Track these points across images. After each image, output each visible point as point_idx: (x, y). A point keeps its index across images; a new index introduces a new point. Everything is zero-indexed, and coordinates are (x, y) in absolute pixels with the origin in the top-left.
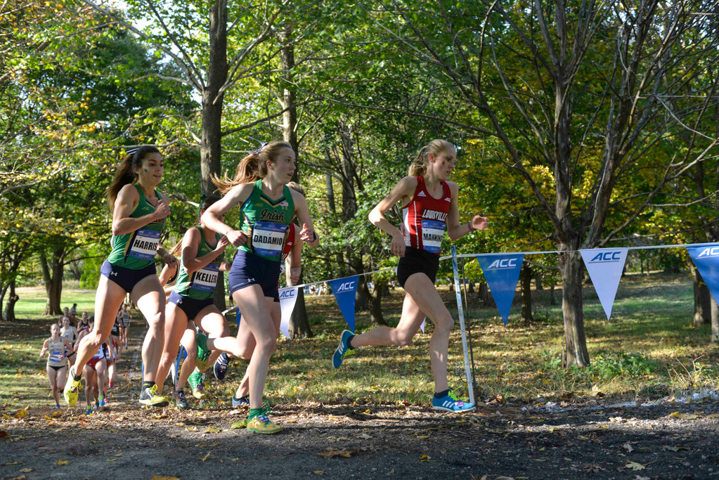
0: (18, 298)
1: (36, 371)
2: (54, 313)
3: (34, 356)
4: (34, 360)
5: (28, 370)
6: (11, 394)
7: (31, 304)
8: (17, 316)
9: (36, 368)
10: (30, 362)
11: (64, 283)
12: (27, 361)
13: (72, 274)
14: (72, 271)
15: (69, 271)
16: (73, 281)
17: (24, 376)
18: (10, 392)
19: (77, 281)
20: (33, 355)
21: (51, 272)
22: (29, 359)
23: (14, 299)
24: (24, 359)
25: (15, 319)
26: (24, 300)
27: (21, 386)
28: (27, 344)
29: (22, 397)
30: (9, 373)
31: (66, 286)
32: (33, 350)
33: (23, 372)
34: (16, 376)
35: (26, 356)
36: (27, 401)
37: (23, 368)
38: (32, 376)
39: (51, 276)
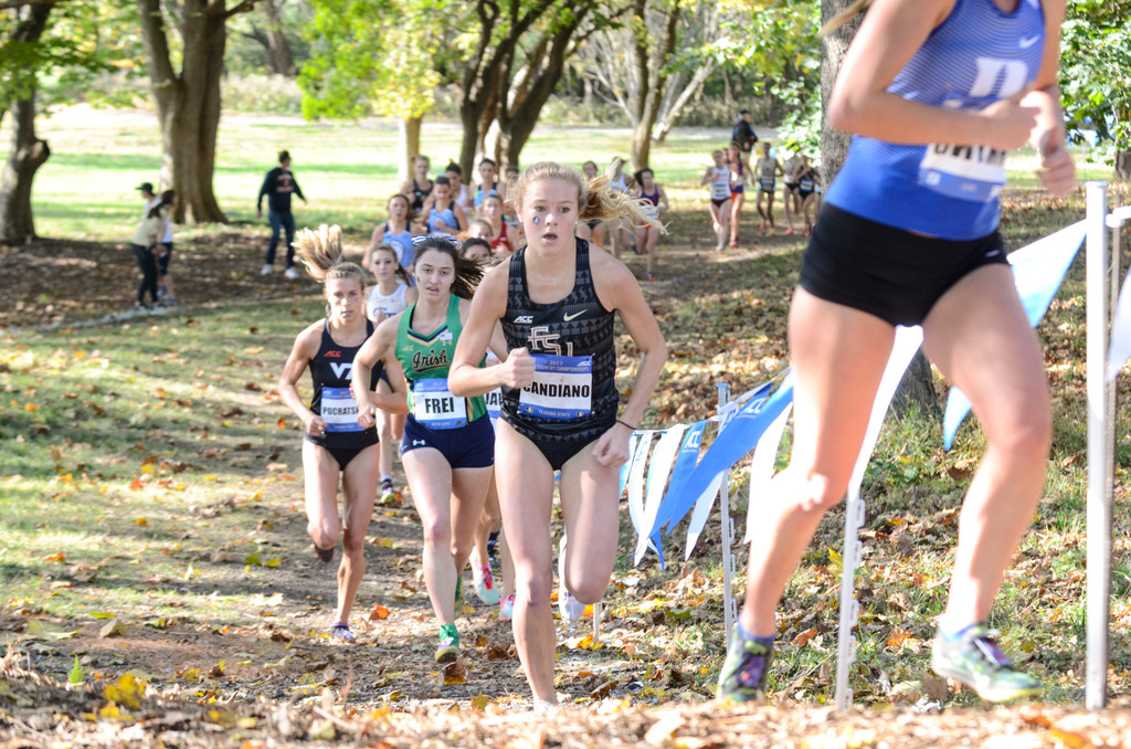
0: (46, 152)
1: (131, 465)
2: (189, 217)
3: (120, 403)
4: (122, 422)
5: (99, 461)
6: (38, 561)
7: (96, 173)
8: (44, 227)
9: (130, 453)
10: (104, 425)
11: (230, 85)
12: (90, 424)
13: (259, 47)
14: (258, 36)
15: (246, 35)
16: (263, 79)
17: (85, 485)
18: (34, 553)
19: (279, 80)
20: (115, 395)
21: (176, 39)
22: (100, 413)
23: (31, 157)
24: (80, 415)
25: (35, 238)
26: (68, 160)
27: (73, 527)
28: (91, 346)
29: (84, 578)
30: (25, 471)
31: (238, 97)
32: (115, 373)
33: (81, 468)
34: (51, 485)
35: (87, 400)
36: (101, 593)
37: (79, 453)
38: (112, 487)
39: (176, 58)
